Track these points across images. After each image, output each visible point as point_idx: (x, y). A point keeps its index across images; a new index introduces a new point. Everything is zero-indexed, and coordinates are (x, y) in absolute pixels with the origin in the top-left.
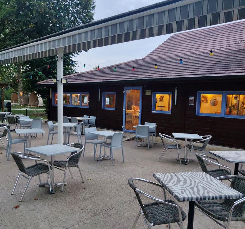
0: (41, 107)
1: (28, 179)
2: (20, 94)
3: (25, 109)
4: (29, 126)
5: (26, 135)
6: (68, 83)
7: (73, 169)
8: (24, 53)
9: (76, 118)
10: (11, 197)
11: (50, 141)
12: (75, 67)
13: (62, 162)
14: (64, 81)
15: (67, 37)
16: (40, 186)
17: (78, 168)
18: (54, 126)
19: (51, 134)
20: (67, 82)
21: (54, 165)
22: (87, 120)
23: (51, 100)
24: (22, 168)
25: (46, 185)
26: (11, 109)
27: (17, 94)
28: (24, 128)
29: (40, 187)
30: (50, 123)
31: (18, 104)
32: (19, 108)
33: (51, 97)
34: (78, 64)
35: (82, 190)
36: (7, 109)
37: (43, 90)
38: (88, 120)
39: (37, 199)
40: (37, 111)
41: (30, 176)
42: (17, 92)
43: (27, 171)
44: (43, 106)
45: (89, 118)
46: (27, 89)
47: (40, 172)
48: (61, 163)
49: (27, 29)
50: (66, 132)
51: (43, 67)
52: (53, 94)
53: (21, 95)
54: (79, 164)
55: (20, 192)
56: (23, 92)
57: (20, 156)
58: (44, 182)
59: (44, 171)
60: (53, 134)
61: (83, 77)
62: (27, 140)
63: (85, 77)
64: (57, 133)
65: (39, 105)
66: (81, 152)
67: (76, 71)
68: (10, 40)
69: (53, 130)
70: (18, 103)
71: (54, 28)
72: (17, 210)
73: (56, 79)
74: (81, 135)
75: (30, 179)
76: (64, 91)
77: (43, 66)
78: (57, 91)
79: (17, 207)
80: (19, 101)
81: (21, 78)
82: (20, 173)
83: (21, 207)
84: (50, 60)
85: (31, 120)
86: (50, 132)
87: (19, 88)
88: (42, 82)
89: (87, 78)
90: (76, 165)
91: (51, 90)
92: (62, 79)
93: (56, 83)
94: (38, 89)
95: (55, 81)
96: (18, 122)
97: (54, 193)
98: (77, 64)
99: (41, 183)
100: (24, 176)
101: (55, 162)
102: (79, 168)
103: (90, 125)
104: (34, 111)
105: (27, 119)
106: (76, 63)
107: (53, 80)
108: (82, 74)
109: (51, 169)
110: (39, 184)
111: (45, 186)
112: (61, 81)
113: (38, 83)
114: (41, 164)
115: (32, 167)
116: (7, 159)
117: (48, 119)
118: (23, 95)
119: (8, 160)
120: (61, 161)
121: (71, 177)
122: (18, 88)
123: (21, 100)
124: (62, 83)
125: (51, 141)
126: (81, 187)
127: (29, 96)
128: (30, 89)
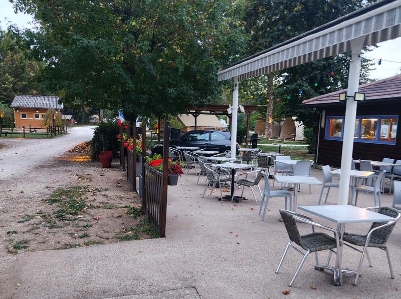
0: (300, 142)
1: (304, 255)
2: (268, 120)
3: (278, 145)
4: (290, 172)
5: (283, 185)
6: (367, 98)
7: (374, 251)
8: (294, 55)
9: (370, 162)
10: (276, 276)
11: (323, 199)
12: (369, 69)
13: (355, 236)
14: (360, 97)
15: (376, 16)
16: (316, 269)
17: (385, 252)
18: (333, 175)
19: (326, 187)
20: (365, 98)
21: (344, 240)
22: (391, 167)
23: (323, 130)
24: (294, 236)
25: (325, 268)
26: (258, 144)
27: (265, 121)
28: (282, 174)
29: (317, 271)
30: (326, 169)
31: (265, 137)
32: (266, 143)
33: (323, 125)
34: (374, 64)
35: (392, 290)
36: (251, 144)
37: (307, 114)
38: (393, 167)
39: (315, 288)
40: (295, 149)
41: (307, 250)
42: (263, 119)
43: (302, 241)
44: (302, 141)
45: (394, 163)
46: (283, 113)
47: (323, 247)
48: (353, 237)
49: (290, 15)
50: (353, 186)
51: (312, 75)
52: (327, 120)
53: (270, 122)
54: (387, 245)
55: (286, 272)
56: (273, 118)
57: (294, 217)
58: (322, 263)
59: (329, 247)
60: (329, 187)
61: (388, 88)
62: (292, 193)
63: (391, 87)
64: (338, 186)
65: (297, 139)
66: (394, 224)
67: (369, 77)
68: (263, 36)
69: (330, 180)
70: (264, 135)
71: (336, 5)
72: (286, 296)
73: (346, 95)
74: (380, 193)
75: (307, 255)
76: (357, 115)
77: (312, 73)
78: (345, 115)
79: (286, 293)
80: (266, 132)
81: (272, 95)
82: (289, 242)
83: (293, 295)
84: (325, 63)
85: (294, 162)
86: (326, 185)
87: (268, 111)
88: (311, 99)
89: (396, 89)
90: (384, 245)
91: (324, 113)
92: (356, 93)
93: (345, 101)
94: (300, 112)
95: (343, 97)
96: (272, 165)
97: (342, 284)
98: (371, 65)
99: (317, 265)
100: (296, 249)
101: (346, 234)
102: (387, 252)
103: (395, 176)
104: (289, 148)
105: (286, 160)
106: (371, 62)
107: (339, 96)
108: (385, 82)
109: (340, 246)
110: (315, 265)
111: (325, 270)
112: (355, 97)
113: (304, 101)
114: (321, 234)
115: (308, 236)
116: (261, 219)
117: (315, 162)
118: (273, 123)
119: (263, 221)
120: (353, 235)
121: (368, 265)
122: (266, 112)
123: (269, 131)
124: (355, 100)
125: (325, 199)
126: (390, 286)
127: (282, 123)
128: (287, 113)
